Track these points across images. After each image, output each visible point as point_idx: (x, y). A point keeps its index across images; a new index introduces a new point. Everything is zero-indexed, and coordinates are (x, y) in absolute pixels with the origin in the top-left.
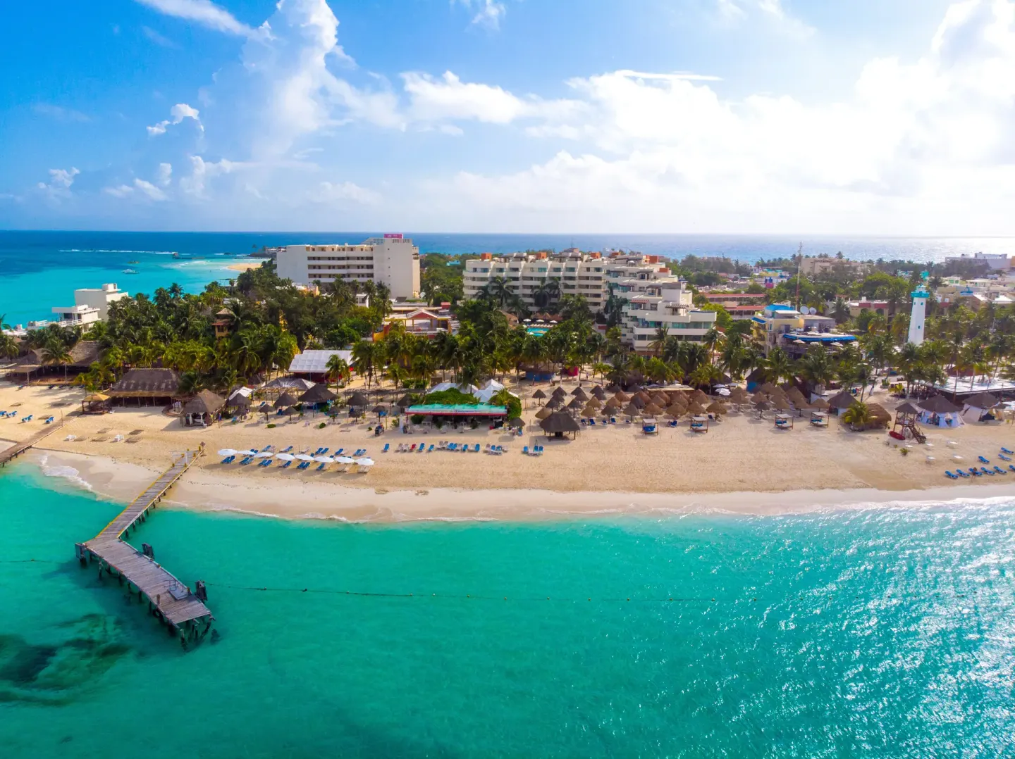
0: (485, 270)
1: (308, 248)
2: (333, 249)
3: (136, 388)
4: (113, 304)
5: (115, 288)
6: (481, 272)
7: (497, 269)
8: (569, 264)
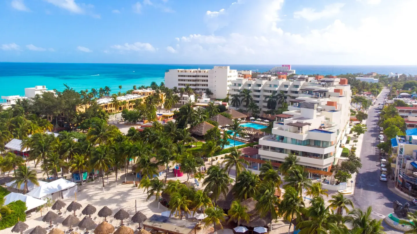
8: (296, 82)
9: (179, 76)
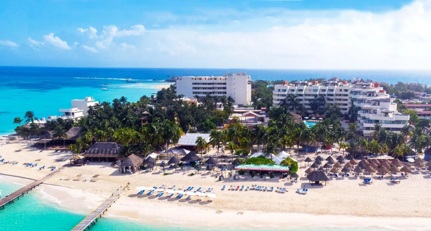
0: (285, 91)
1: (192, 79)
2: (206, 79)
3: (98, 152)
4: (90, 107)
5: (92, 99)
6: (283, 91)
7: (291, 90)
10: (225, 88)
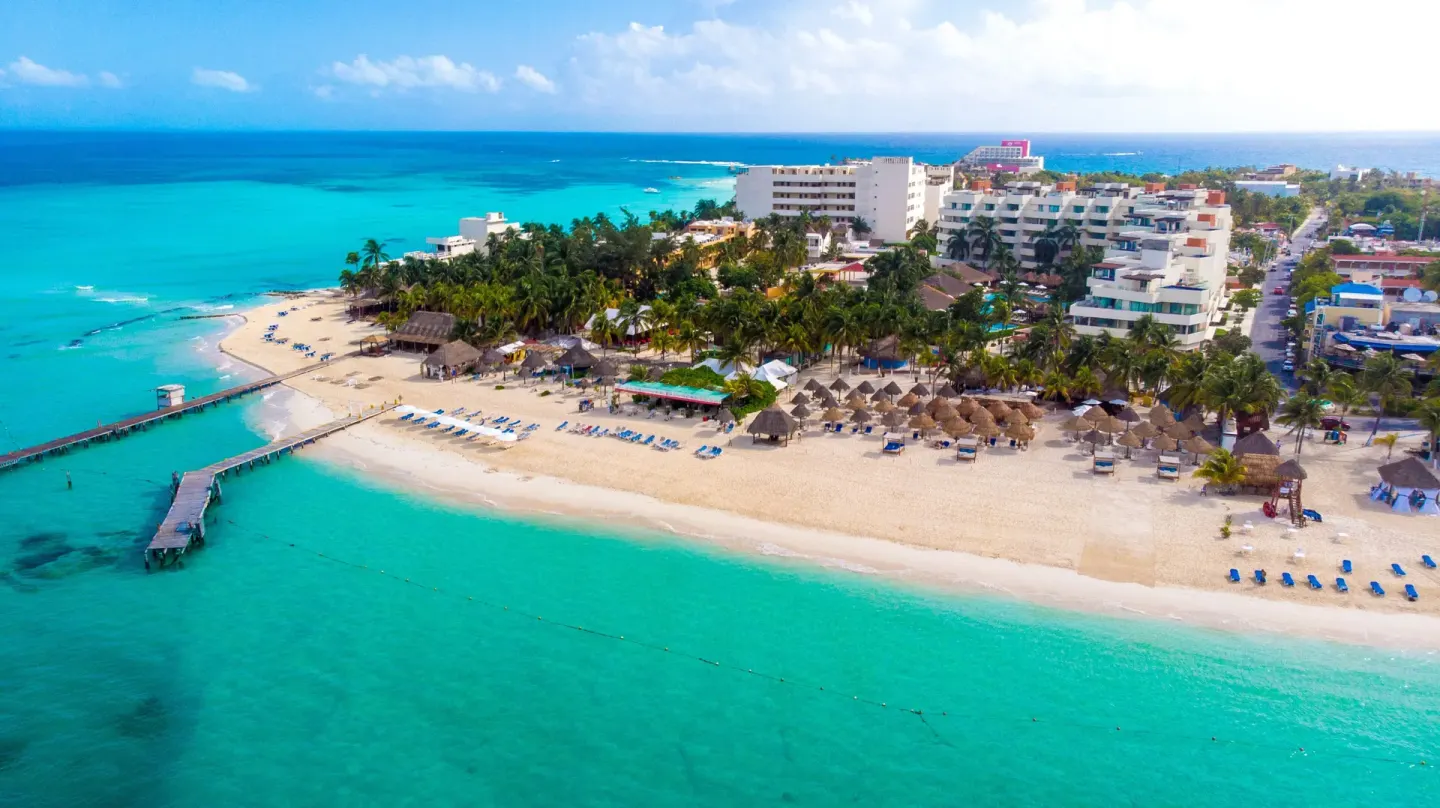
0: (968, 207)
1: (774, 171)
2: (807, 172)
4: (493, 235)
5: (500, 217)
6: (962, 209)
8: (1101, 201)
9: (775, 184)
10: (852, 196)
